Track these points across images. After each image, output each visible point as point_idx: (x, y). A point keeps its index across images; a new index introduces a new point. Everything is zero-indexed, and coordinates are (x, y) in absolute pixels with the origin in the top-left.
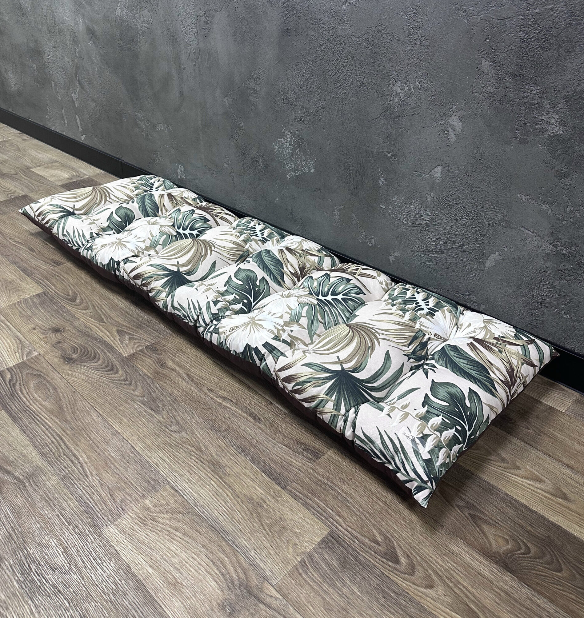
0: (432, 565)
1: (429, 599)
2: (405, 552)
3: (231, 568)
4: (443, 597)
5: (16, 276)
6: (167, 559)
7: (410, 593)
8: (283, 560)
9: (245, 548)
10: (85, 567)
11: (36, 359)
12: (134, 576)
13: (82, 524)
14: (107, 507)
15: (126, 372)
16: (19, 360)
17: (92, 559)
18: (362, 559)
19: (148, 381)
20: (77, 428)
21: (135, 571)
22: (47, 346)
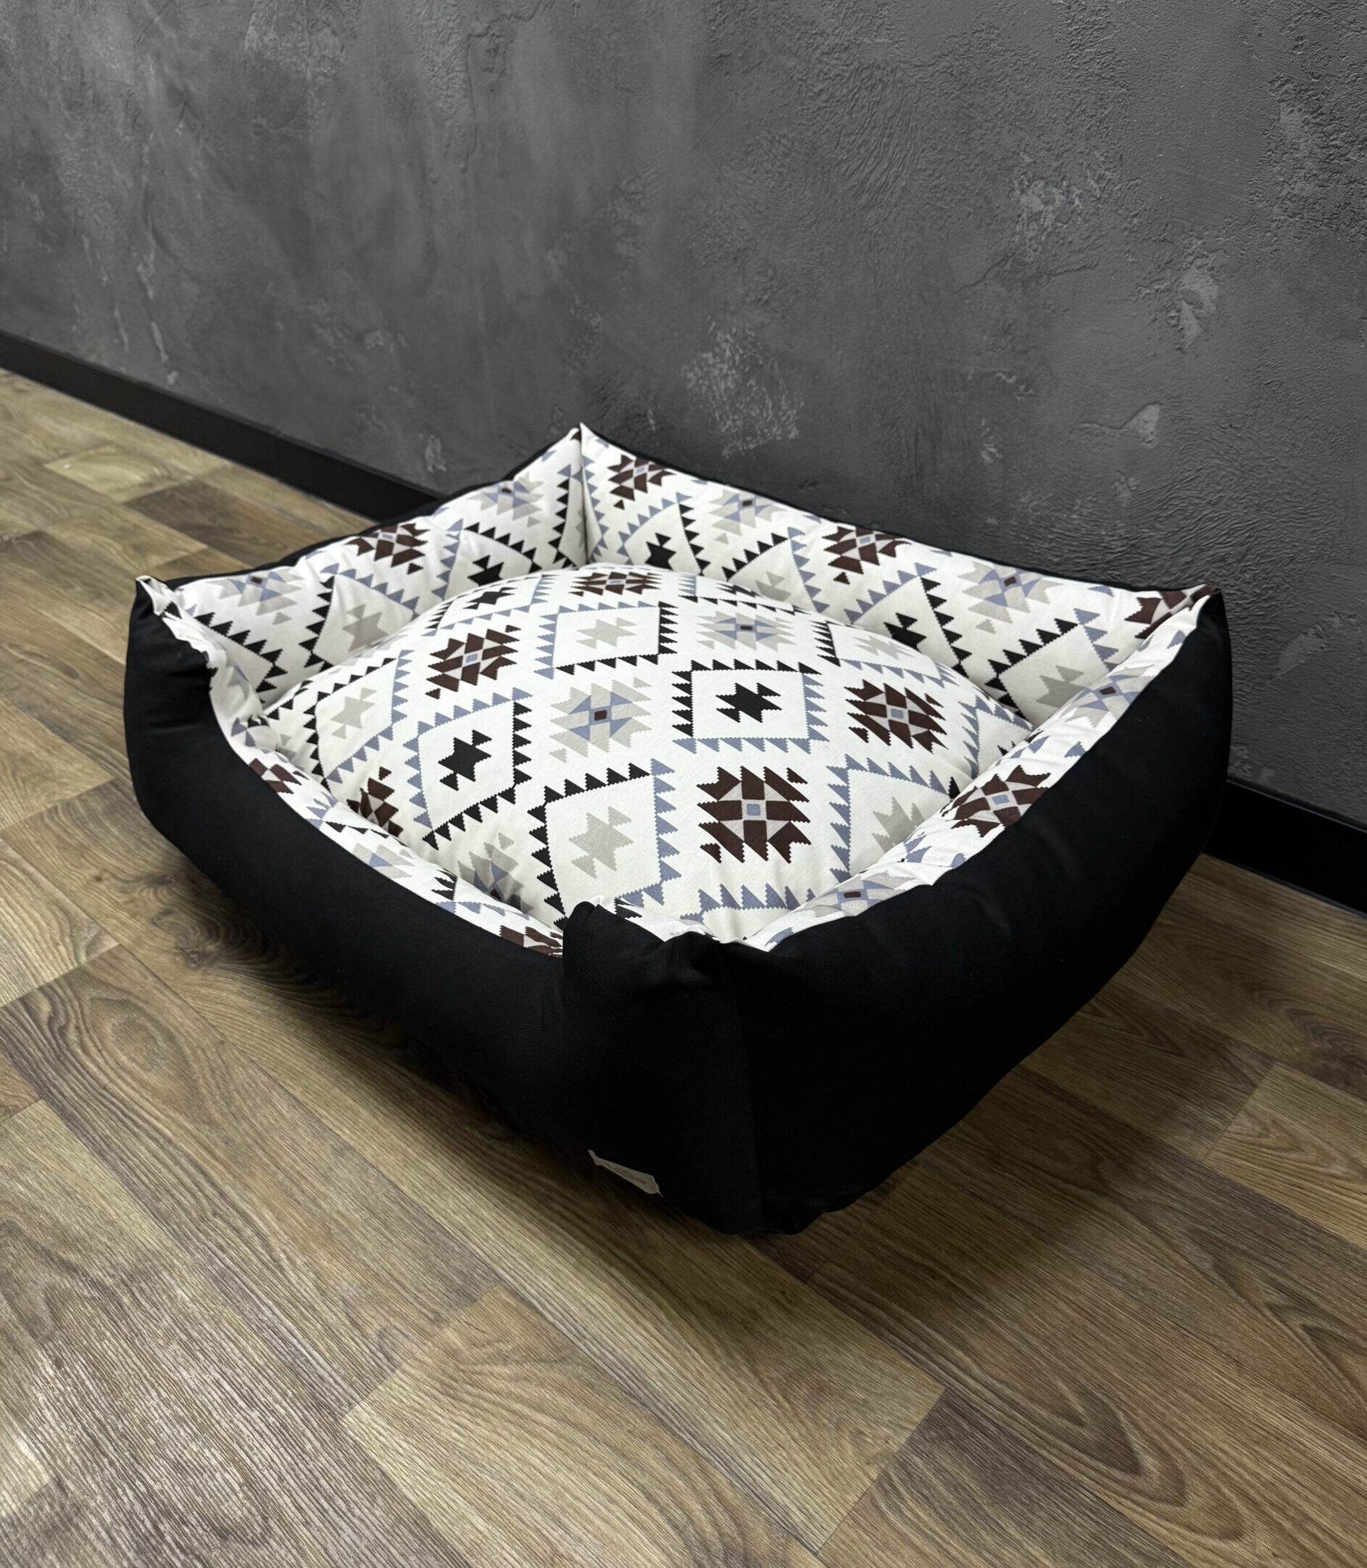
0: (1229, 1473)
2: (1152, 1442)
3: (696, 1507)
4: (1272, 1562)
5: (36, 743)
6: (522, 1490)
7: (1182, 1553)
8: (830, 1478)
9: (727, 1448)
10: (307, 1523)
11: (113, 961)
12: (437, 1539)
13: (284, 1404)
14: (346, 1353)
16: (69, 963)
17: (322, 1501)
18: (1041, 1465)
20: (238, 1140)
21: (442, 1528)
22: (138, 925)
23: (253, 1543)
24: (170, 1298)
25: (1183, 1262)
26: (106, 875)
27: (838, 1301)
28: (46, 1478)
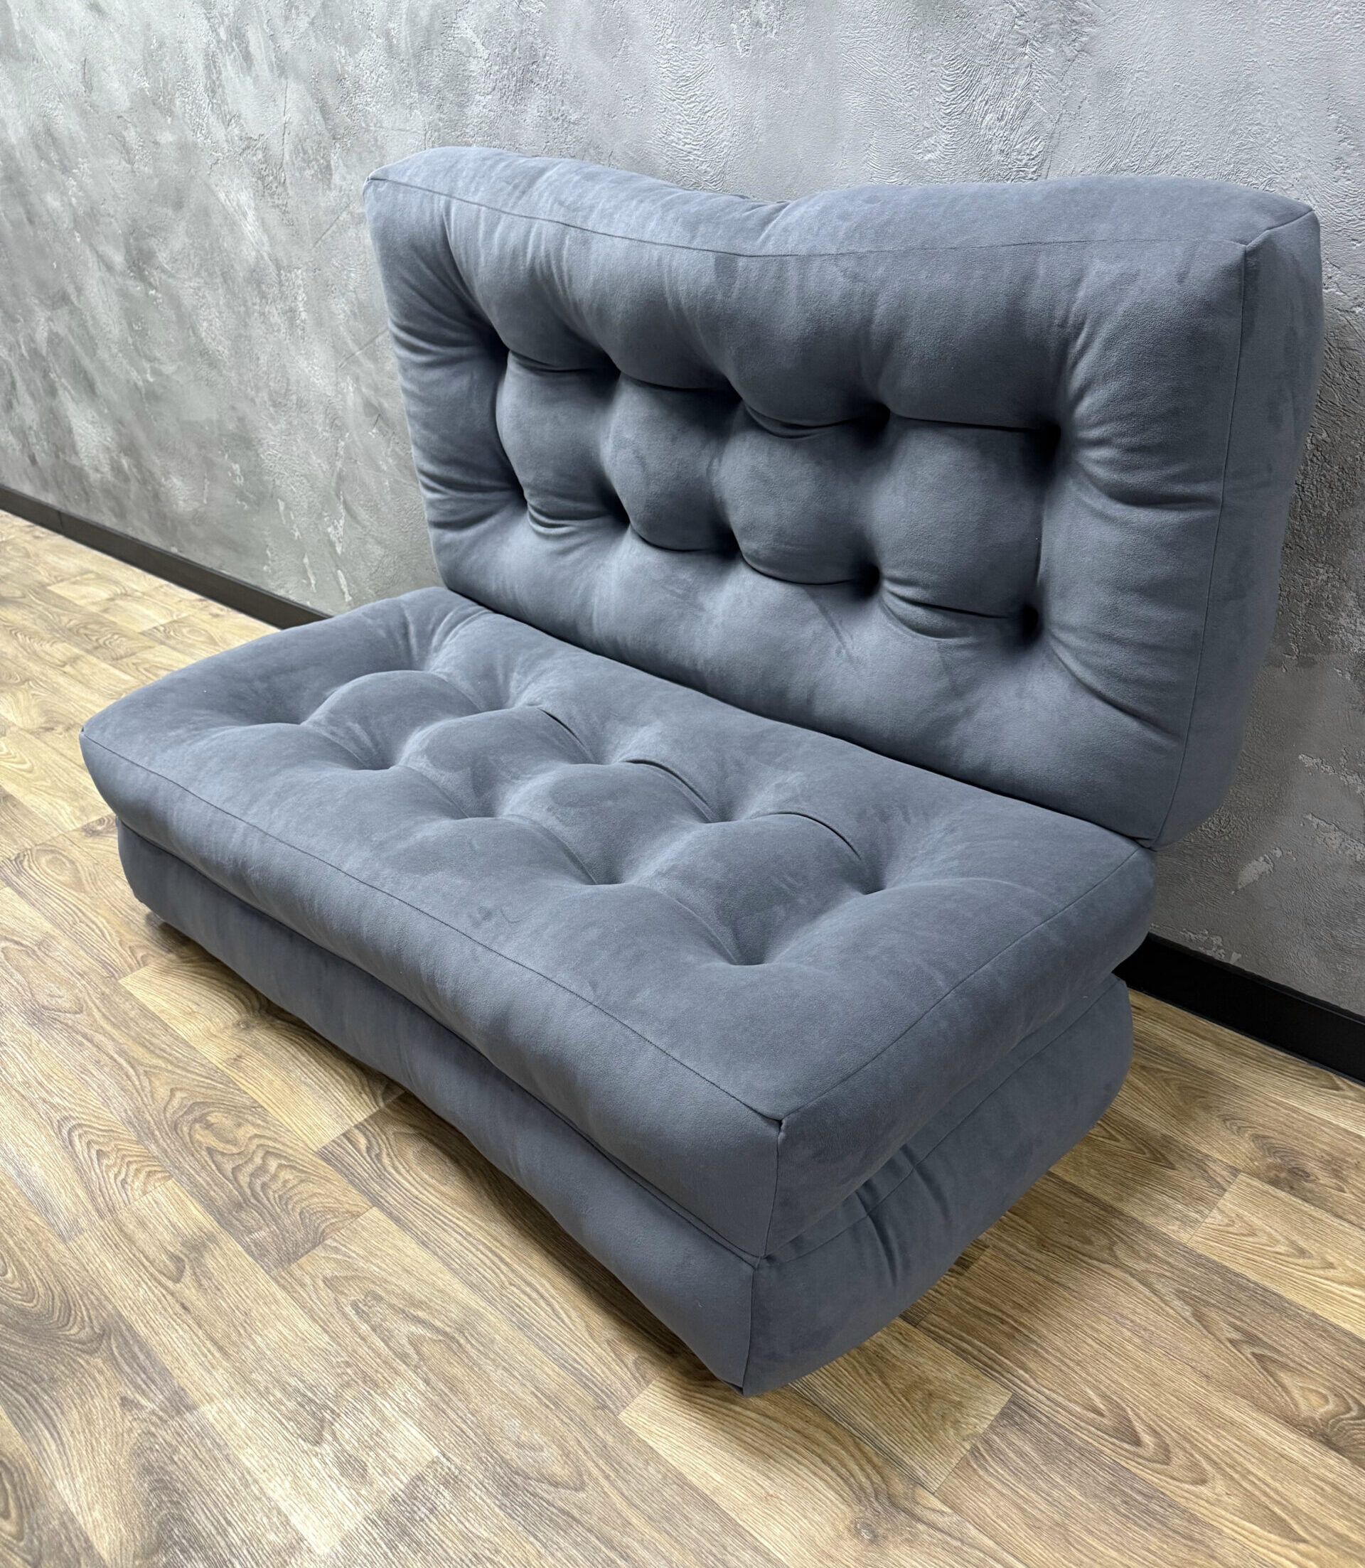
0: (1200, 1445)
1: (1202, 1502)
2: (1149, 1426)
3: (855, 1467)
4: (1226, 1498)
7: (1168, 1493)
9: (871, 1431)
11: (403, 1105)
12: (691, 1486)
16: (371, 1107)
23: (576, 1490)
24: (492, 1341)
25: (1171, 1311)
27: (938, 1339)
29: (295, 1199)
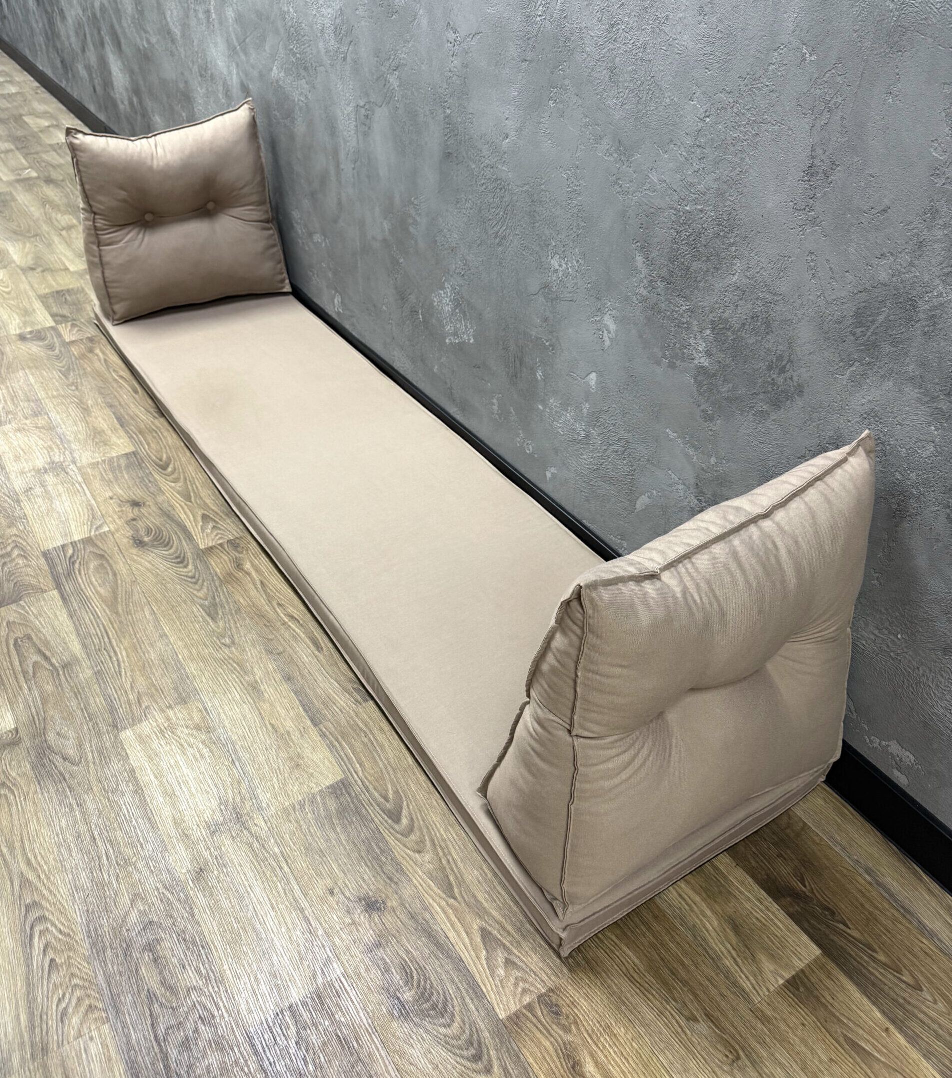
0: (433, 832)
1: (411, 863)
2: (410, 814)
3: (229, 792)
4: (427, 863)
5: (108, 425)
7: (396, 852)
10: (94, 763)
11: (103, 536)
12: (136, 779)
13: (103, 723)
14: (131, 711)
15: (196, 568)
16: (86, 534)
17: (102, 757)
18: (364, 811)
19: (217, 583)
20: (125, 623)
21: (139, 777)
22: (119, 523)
23: (74, 764)
24: (77, 676)
26: (115, 497)
27: (323, 736)
28: (13, 727)
29: (17, 575)
